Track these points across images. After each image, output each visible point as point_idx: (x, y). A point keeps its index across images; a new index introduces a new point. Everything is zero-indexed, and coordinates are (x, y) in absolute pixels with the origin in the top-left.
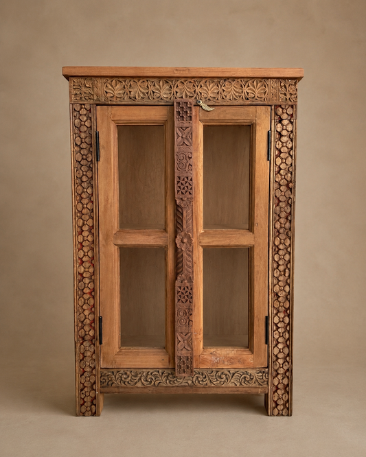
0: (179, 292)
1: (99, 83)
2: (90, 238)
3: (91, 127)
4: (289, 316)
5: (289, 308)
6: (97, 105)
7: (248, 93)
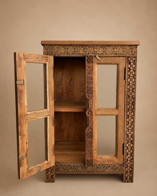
0: (87, 134)
4: (133, 144)
5: (133, 141)
7: (116, 52)
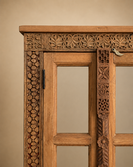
1: (46, 37)
2: (37, 141)
3: (39, 66)
6: (44, 52)
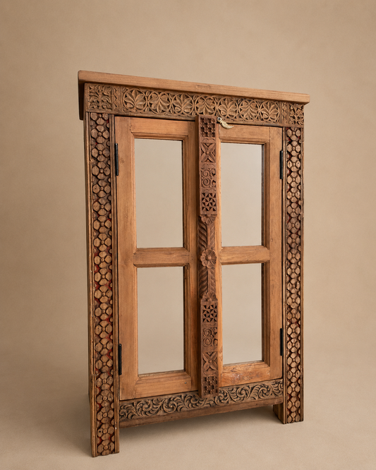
0: (204, 311)
1: (118, 91)
2: (108, 260)
3: (109, 138)
4: (300, 326)
5: (300, 319)
6: (116, 115)
7: (262, 114)
